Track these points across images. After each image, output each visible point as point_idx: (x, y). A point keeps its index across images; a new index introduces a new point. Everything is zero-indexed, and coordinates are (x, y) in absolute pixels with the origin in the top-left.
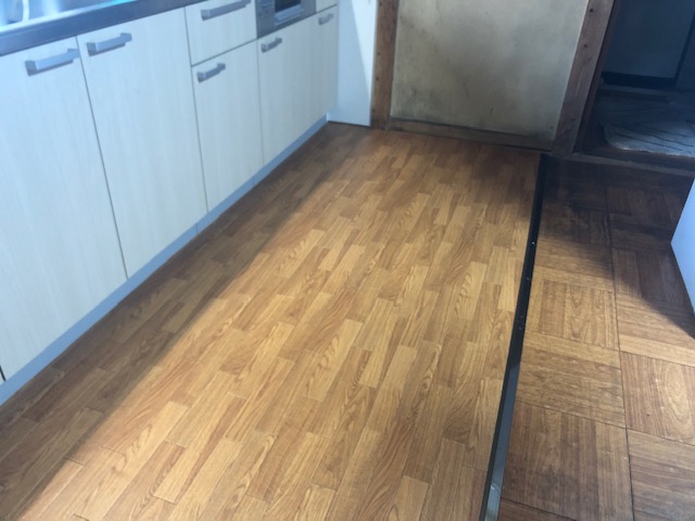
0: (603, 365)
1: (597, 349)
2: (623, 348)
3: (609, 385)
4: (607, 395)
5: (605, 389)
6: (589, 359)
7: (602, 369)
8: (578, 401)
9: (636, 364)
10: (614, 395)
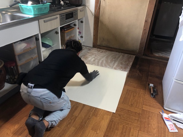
0: (137, 113)
1: (136, 109)
2: (143, 109)
3: (137, 118)
4: (136, 121)
5: (136, 120)
6: (134, 111)
7: (137, 114)
8: (128, 122)
9: (145, 113)
10: (138, 121)
